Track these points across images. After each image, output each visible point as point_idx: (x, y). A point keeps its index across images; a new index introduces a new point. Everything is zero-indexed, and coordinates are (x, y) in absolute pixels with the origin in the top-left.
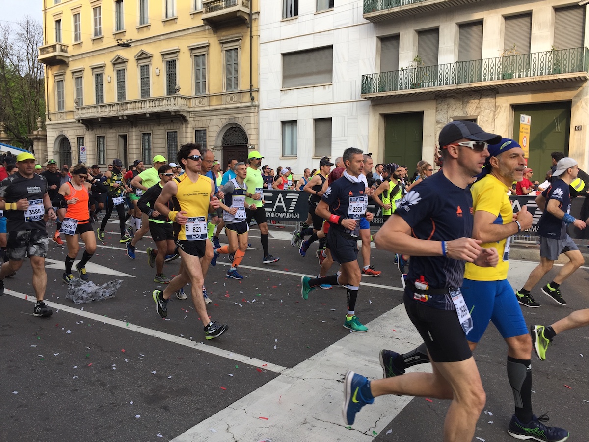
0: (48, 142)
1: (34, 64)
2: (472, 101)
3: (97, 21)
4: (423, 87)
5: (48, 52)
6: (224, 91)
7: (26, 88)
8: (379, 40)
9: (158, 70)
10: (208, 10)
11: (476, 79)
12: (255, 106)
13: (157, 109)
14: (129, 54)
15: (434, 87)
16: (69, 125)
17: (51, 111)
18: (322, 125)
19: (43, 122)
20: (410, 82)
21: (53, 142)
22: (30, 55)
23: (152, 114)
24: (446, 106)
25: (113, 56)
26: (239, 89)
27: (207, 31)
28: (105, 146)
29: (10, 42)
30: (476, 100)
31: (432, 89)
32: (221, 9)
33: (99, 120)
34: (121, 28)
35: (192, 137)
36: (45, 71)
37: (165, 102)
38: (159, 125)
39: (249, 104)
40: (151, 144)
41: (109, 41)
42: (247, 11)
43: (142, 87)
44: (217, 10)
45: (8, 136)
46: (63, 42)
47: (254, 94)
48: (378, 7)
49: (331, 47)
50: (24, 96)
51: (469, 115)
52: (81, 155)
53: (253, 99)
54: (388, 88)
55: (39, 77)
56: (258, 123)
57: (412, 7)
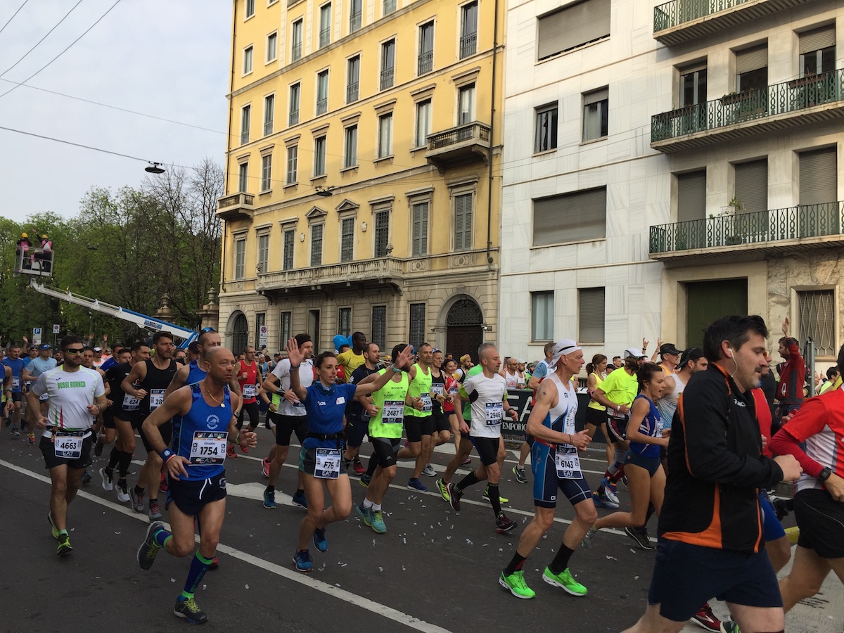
0: (220, 320)
1: (210, 219)
2: (824, 263)
3: (292, 164)
4: (745, 242)
5: (229, 205)
6: (452, 251)
7: (199, 251)
8: (675, 177)
9: (365, 224)
10: (434, 145)
11: (830, 231)
12: (494, 271)
13: (360, 276)
14: (329, 206)
15: (762, 243)
16: (247, 298)
17: (227, 280)
18: (589, 298)
19: (216, 293)
20: (724, 236)
21: (226, 320)
22: (206, 208)
23: (354, 283)
24: (783, 271)
25: (308, 208)
26: (472, 248)
27: (431, 172)
28: (291, 325)
29: (183, 191)
30: (831, 262)
31: (759, 245)
32: (452, 143)
33: (286, 291)
34: (321, 172)
35: (405, 314)
36: (223, 228)
37: (372, 266)
38: (362, 297)
39: (485, 268)
40: (351, 323)
41: (305, 188)
42: (487, 144)
43: (343, 248)
44: (446, 145)
45: (172, 312)
46: (249, 190)
47: (492, 255)
48: (673, 133)
49: (603, 188)
50: (195, 260)
51: (822, 283)
52: (261, 337)
53: (490, 261)
54: (691, 244)
55: (215, 236)
56: (497, 295)
57: (725, 130)
